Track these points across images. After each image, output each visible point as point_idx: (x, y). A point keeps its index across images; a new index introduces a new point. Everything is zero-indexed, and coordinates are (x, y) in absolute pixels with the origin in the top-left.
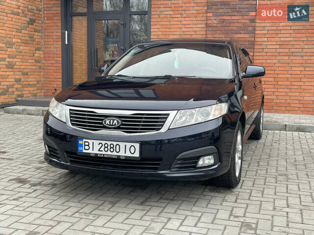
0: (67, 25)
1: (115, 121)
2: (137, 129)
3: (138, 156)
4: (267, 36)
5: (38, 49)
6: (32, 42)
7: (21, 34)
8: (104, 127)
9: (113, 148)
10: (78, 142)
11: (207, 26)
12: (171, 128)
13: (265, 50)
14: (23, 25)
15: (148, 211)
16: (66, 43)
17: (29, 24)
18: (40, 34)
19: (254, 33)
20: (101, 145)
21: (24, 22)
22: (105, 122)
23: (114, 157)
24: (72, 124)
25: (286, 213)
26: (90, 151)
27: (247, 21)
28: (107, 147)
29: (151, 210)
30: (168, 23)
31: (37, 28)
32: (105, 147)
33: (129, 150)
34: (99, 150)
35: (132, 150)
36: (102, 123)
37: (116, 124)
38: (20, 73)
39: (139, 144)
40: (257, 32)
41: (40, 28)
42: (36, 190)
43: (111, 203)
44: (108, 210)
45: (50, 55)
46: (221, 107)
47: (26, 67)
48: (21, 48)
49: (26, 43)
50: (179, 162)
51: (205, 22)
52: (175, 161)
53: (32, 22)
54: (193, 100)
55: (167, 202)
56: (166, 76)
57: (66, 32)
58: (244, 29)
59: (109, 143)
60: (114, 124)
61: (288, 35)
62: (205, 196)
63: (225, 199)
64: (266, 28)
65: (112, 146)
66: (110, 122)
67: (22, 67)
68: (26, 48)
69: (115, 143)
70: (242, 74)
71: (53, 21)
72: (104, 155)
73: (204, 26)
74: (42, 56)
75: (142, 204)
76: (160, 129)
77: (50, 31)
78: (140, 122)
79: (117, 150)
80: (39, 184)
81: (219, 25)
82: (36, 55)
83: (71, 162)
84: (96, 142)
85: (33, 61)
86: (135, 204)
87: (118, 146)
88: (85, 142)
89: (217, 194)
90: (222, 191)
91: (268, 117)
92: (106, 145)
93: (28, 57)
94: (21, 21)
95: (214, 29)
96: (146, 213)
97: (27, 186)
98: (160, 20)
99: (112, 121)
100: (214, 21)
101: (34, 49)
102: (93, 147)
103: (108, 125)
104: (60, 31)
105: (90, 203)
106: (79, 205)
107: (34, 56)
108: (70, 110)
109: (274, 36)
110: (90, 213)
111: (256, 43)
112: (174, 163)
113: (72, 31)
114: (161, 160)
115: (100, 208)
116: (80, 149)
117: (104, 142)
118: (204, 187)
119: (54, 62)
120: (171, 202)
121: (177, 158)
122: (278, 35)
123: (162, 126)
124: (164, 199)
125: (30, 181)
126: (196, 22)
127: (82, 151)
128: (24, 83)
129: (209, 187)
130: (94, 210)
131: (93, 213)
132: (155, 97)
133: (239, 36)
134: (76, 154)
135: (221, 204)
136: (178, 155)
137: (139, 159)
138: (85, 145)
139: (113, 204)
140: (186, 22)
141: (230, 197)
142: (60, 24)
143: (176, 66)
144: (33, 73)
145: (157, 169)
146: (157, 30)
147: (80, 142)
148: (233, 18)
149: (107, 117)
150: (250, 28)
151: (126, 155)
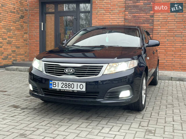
0: (43, 19)
1: (71, 70)
2: (84, 75)
3: (85, 90)
4: (161, 25)
5: (26, 33)
6: (22, 29)
7: (15, 24)
8: (65, 74)
9: (70, 86)
10: (49, 82)
11: (125, 19)
12: (104, 74)
13: (159, 34)
14: (17, 19)
15: (91, 123)
16: (42, 30)
17: (20, 18)
18: (27, 24)
19: (153, 24)
20: (63, 84)
21: (18, 17)
22: (65, 71)
23: (70, 91)
24: (46, 72)
25: (172, 125)
26: (56, 88)
27: (149, 17)
28: (66, 85)
29: (92, 123)
30: (102, 18)
31: (25, 21)
32: (65, 85)
33: (79, 87)
34: (62, 87)
35: (81, 87)
36: (63, 71)
37: (72, 72)
38: (15, 47)
39: (85, 83)
40: (155, 23)
41: (27, 21)
42: (24, 112)
43: (68, 118)
44: (67, 122)
45: (33, 37)
46: (134, 62)
47: (19, 44)
48: (16, 32)
49: (18, 29)
50: (108, 94)
51: (124, 17)
52: (107, 93)
53: (22, 17)
54: (117, 58)
55: (102, 118)
56: (101, 46)
57: (42, 23)
58: (147, 21)
59: (68, 83)
60: (70, 72)
61: (173, 25)
62: (124, 115)
63: (136, 117)
64: (160, 21)
65: (69, 85)
66: (68, 71)
67: (16, 43)
68: (18, 32)
69: (71, 83)
70: (146, 45)
71: (34, 17)
72: (64, 90)
73: (123, 19)
74: (28, 37)
75: (87, 119)
76: (98, 75)
77: (33, 22)
78: (86, 70)
79: (73, 87)
80: (26, 108)
81: (132, 19)
82: (24, 37)
83: (45, 94)
84: (60, 82)
85: (23, 40)
86: (82, 119)
87: (73, 85)
88: (53, 82)
89: (131, 114)
90: (134, 113)
91: (161, 73)
92: (66, 84)
93: (20, 38)
94: (16, 17)
95: (129, 21)
96: (89, 124)
97: (19, 109)
98: (97, 16)
99: (69, 70)
100: (129, 17)
101: (23, 33)
102: (58, 85)
103: (67, 72)
104: (39, 22)
105: (56, 119)
106: (50, 120)
107: (23, 37)
108: (45, 64)
109: (164, 25)
110: (56, 124)
111: (154, 29)
112: (106, 94)
113: (45, 23)
114: (98, 93)
115: (62, 121)
116: (50, 86)
117: (64, 82)
118: (124, 110)
119: (35, 41)
120: (104, 119)
121: (108, 92)
122: (167, 25)
123: (99, 73)
124: (100, 117)
125: (21, 107)
126: (118, 17)
127: (52, 87)
128: (18, 53)
129: (126, 111)
130: (59, 122)
131: (58, 124)
132: (94, 56)
133: (144, 25)
134: (48, 89)
135: (134, 120)
136: (108, 90)
137: (85, 92)
138: (53, 84)
139: (70, 119)
140: (113, 17)
141: (139, 116)
142: (38, 19)
143: (107, 41)
144: (22, 47)
145: (96, 98)
146: (95, 22)
147: (51, 82)
148: (140, 14)
149: (66, 67)
150: (151, 21)
151: (77, 90)
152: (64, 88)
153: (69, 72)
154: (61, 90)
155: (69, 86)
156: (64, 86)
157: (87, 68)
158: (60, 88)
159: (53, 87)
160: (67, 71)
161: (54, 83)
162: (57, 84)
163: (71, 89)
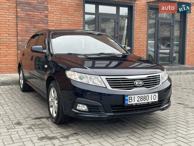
1: (141, 82)
11: (17, 17)
12: (162, 82)
22: (135, 83)
23: (146, 103)
24: (112, 87)
28: (142, 98)
33: (153, 98)
35: (155, 97)
36: (133, 85)
37: (142, 84)
40: (49, 24)
51: (15, 14)
58: (42, 21)
64: (54, 22)
76: (159, 84)
79: (147, 99)
81: (26, 17)
95: (23, 19)
100: (22, 14)
103: (137, 85)
109: (59, 26)
114: (163, 100)
116: (126, 102)
126: (8, 14)
133: (39, 25)
145: (160, 106)
148: (34, 13)
149: (134, 80)
150: (46, 21)
151: (151, 101)
152: (140, 102)
153: (140, 85)
154: (138, 104)
155: (144, 98)
156: (139, 100)
157: (151, 79)
158: (136, 102)
159: (129, 102)
160: (137, 83)
161: (130, 98)
162: (133, 99)
163: (146, 101)
